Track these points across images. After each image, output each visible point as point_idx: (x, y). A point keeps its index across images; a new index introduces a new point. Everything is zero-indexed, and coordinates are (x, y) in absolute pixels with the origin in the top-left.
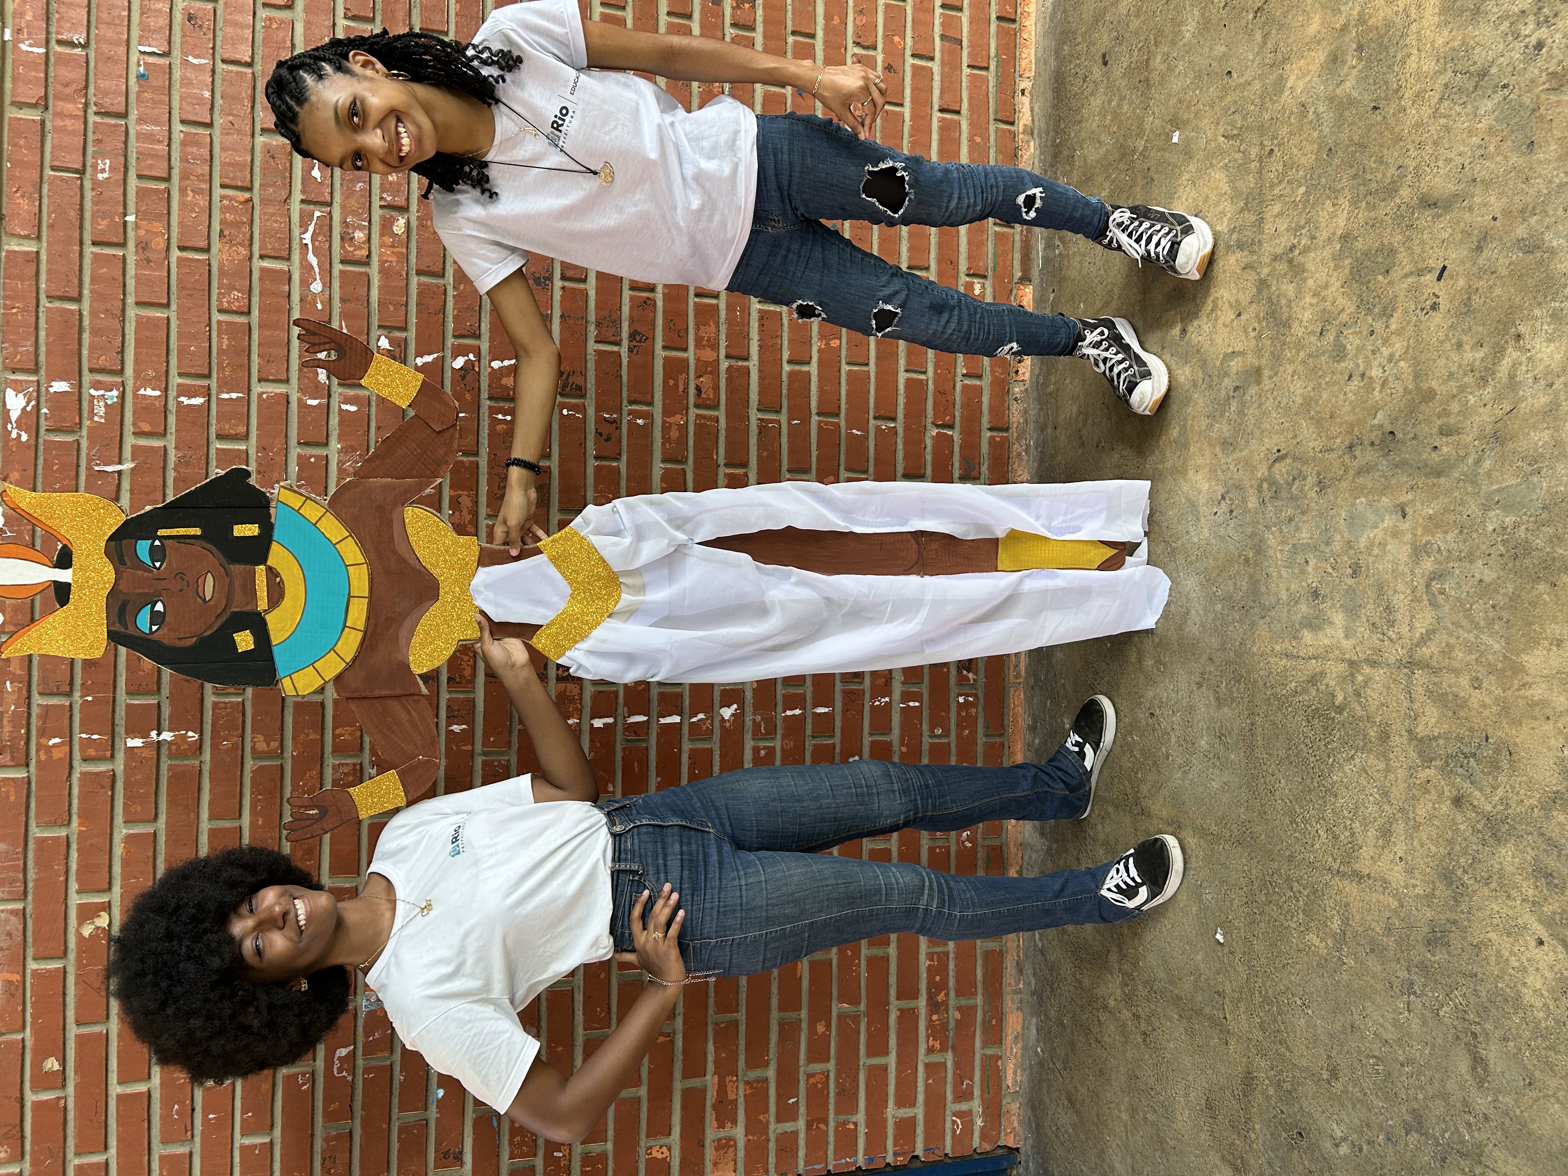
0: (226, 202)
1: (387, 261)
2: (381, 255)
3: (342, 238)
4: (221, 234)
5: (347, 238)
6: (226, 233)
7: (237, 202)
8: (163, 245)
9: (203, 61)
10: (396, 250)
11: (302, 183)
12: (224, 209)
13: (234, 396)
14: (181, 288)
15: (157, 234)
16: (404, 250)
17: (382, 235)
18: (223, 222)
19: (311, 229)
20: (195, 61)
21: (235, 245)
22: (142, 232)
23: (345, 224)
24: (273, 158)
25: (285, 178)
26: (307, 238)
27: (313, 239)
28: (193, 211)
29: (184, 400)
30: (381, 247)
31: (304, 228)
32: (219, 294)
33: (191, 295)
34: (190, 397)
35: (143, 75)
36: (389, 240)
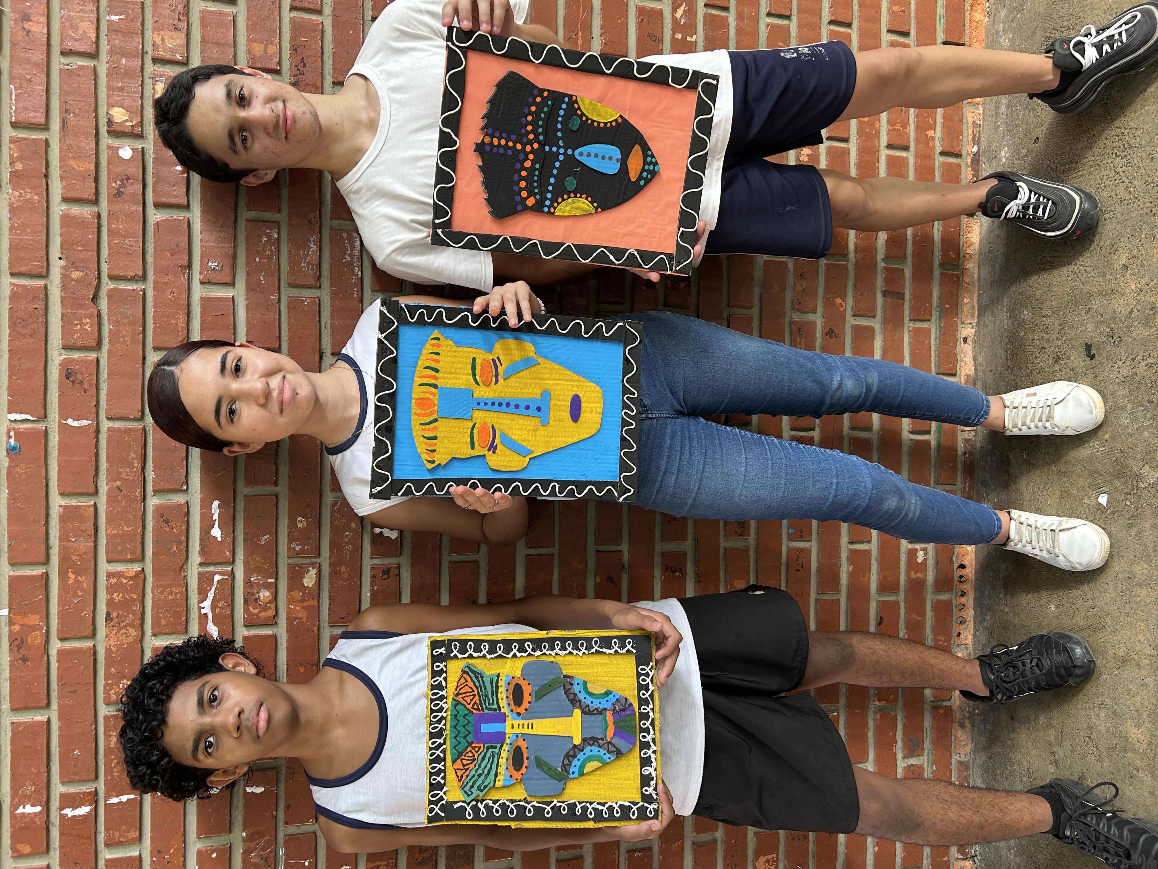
0: (113, 581)
1: (296, 618)
2: (289, 613)
3: (246, 601)
4: (108, 618)
5: (250, 599)
6: (114, 615)
7: (126, 578)
8: (39, 641)
9: (85, 423)
10: (305, 604)
11: (201, 545)
12: (110, 589)
13: (124, 798)
14: (63, 685)
15: (34, 628)
16: (315, 603)
17: (290, 589)
18: (110, 603)
19: (211, 596)
20: (76, 424)
21: (125, 627)
22: (16, 628)
23: (248, 583)
24: (167, 522)
25: (181, 543)
26: (207, 604)
27: (213, 607)
28: (75, 595)
29: (69, 812)
30: (289, 603)
31: (203, 596)
32: (106, 685)
33: (75, 692)
34: (74, 808)
35: (14, 448)
36: (298, 594)
